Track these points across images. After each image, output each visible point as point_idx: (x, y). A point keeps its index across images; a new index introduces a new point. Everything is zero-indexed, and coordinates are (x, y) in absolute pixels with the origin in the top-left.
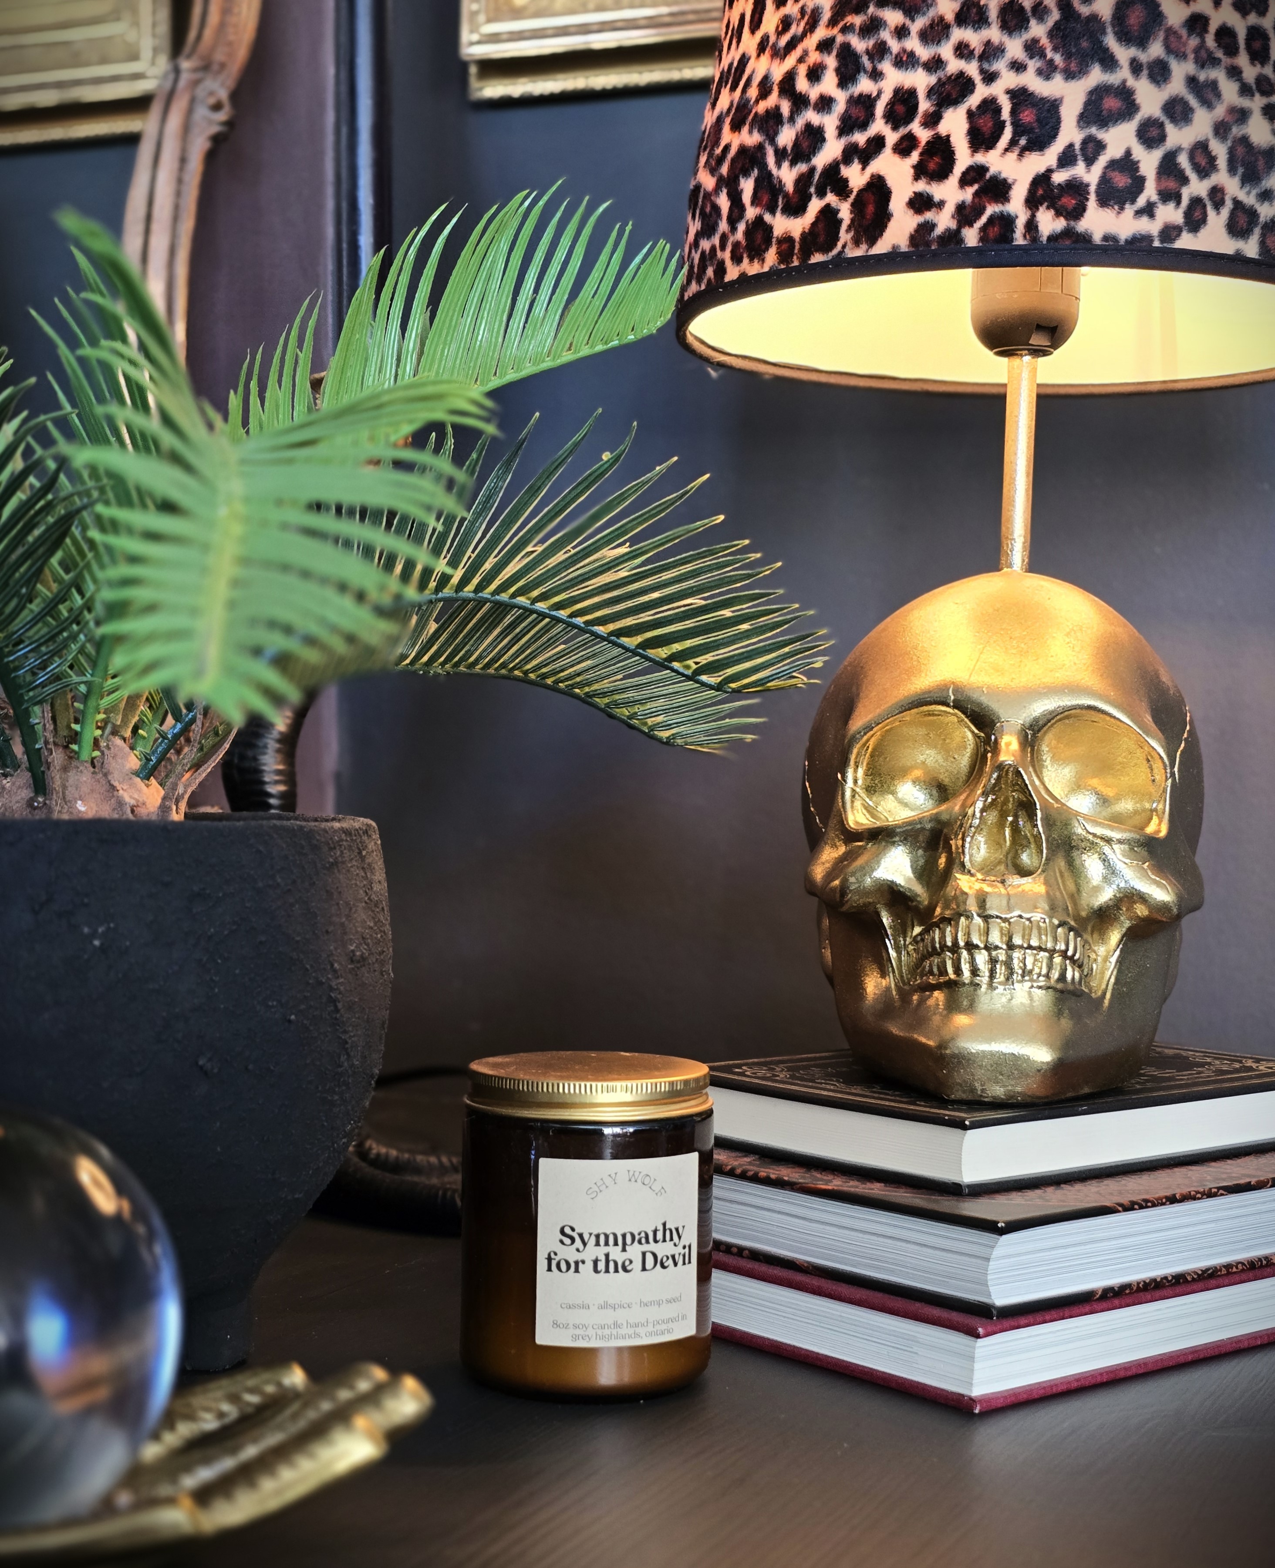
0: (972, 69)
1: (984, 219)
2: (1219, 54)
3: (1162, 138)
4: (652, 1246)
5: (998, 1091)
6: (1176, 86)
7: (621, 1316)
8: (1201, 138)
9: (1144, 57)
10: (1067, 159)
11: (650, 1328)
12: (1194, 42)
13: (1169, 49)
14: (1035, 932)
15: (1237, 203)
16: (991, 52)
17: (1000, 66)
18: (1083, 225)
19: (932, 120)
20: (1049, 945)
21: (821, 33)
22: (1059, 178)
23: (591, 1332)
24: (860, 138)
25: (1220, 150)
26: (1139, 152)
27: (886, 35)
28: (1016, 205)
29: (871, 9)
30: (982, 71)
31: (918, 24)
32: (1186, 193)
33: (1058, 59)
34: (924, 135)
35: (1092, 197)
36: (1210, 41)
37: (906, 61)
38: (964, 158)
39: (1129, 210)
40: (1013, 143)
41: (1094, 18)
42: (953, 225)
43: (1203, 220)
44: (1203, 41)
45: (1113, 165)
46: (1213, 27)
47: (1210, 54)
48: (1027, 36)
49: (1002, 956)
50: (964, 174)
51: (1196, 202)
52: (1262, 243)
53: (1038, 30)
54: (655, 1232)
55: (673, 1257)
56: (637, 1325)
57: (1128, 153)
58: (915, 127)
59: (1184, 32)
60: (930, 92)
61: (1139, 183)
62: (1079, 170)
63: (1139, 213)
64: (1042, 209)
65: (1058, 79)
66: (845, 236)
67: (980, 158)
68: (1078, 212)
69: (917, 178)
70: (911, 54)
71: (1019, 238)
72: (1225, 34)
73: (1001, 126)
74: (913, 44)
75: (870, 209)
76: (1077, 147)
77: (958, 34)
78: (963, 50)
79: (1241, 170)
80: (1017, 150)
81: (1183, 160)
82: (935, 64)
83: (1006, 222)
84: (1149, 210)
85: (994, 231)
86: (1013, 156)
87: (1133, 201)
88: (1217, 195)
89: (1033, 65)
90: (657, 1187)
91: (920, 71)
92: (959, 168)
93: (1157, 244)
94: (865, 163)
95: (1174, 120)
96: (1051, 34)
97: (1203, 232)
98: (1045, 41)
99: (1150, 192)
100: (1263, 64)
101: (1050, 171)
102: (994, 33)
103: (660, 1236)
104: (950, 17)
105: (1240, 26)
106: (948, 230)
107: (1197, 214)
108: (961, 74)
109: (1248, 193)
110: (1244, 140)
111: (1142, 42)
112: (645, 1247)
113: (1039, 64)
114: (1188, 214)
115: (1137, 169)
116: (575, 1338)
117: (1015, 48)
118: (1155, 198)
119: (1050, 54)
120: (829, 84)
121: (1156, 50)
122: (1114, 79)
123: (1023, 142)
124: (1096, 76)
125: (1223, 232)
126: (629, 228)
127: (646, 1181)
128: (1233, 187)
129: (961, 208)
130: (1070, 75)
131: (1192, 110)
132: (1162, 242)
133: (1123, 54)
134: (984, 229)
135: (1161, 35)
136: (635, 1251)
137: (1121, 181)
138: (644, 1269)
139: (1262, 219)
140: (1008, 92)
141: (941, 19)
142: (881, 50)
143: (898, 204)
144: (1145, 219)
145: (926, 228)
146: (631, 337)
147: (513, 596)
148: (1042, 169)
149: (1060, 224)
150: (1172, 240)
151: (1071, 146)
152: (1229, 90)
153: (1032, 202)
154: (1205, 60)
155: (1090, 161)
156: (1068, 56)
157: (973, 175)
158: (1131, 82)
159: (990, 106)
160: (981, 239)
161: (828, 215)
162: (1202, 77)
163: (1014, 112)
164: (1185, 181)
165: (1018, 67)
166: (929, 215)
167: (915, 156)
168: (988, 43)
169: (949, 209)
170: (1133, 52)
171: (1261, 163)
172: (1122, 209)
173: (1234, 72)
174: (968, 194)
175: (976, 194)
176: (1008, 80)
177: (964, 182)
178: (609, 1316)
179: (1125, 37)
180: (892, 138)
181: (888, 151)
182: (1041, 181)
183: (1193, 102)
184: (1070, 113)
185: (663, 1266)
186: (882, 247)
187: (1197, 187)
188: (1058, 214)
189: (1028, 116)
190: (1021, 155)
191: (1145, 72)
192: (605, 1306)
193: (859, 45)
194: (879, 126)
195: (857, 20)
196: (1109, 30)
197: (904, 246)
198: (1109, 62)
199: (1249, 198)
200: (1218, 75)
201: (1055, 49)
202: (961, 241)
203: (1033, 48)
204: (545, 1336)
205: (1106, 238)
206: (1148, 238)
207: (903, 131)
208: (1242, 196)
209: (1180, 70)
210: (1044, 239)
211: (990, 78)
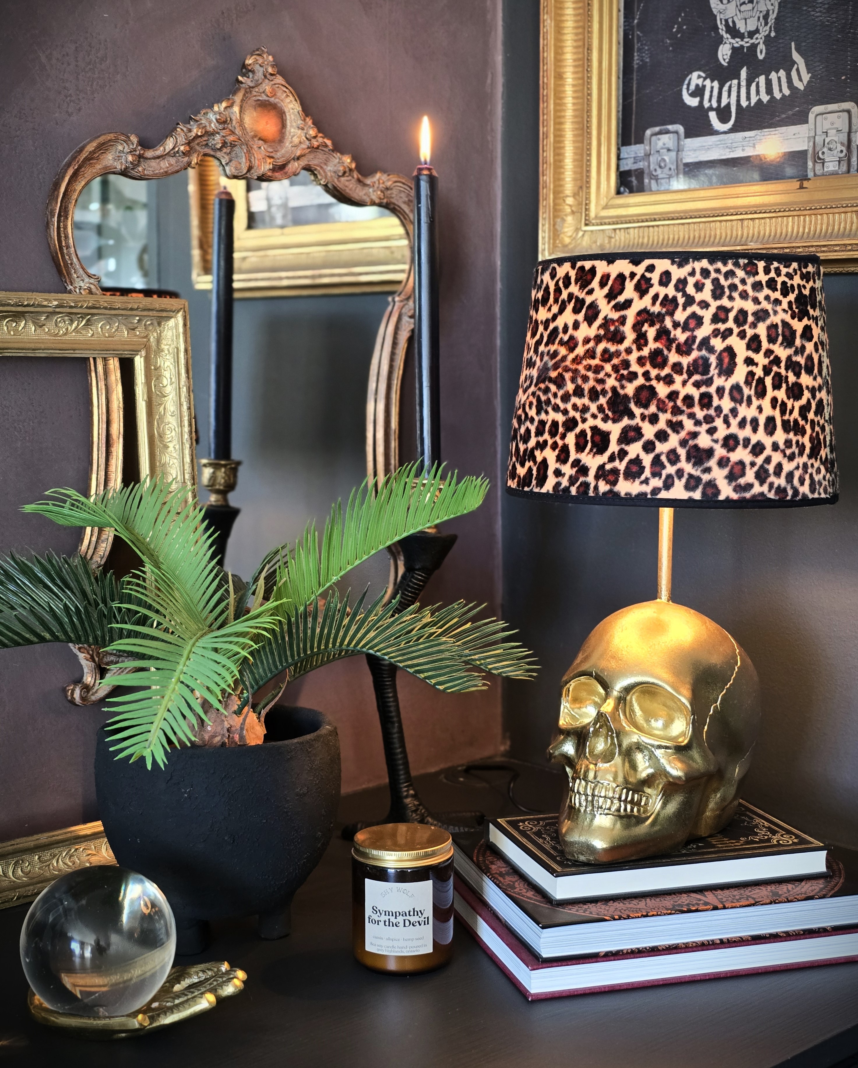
0: (577, 416)
1: (578, 483)
2: (684, 408)
3: (654, 449)
4: (408, 917)
5: (582, 858)
6: (662, 424)
7: (396, 944)
8: (673, 447)
9: (647, 412)
10: (612, 459)
11: (408, 949)
12: (671, 404)
13: (659, 409)
14: (604, 790)
15: (691, 476)
16: (585, 409)
17: (588, 415)
18: (617, 488)
19: (563, 437)
20: (611, 795)
21: (532, 389)
22: (608, 467)
23: (383, 948)
24: (541, 439)
25: (682, 452)
26: (643, 455)
27: (550, 395)
28: (590, 478)
29: (547, 383)
30: (581, 417)
31: (560, 393)
32: (664, 473)
33: (610, 414)
34: (560, 443)
35: (621, 476)
36: (679, 403)
37: (556, 408)
38: (573, 455)
39: (637, 481)
40: (591, 450)
41: (626, 396)
42: (568, 485)
43: (673, 484)
44: (675, 403)
45: (631, 461)
46: (681, 396)
47: (678, 408)
48: (598, 403)
49: (590, 798)
50: (573, 462)
51: (669, 476)
52: (704, 494)
53: (603, 400)
54: (409, 912)
55: (419, 922)
56: (402, 948)
57: (638, 456)
58: (557, 438)
59: (667, 401)
60: (564, 424)
61: (642, 469)
62: (617, 463)
63: (642, 483)
64: (601, 480)
65: (610, 422)
66: (534, 482)
67: (579, 456)
68: (615, 483)
69: (557, 462)
70: (558, 405)
71: (591, 493)
72: (688, 400)
73: (587, 442)
74: (558, 401)
75: (542, 472)
76: (616, 453)
77: (574, 400)
78: (575, 407)
79: (693, 460)
80: (592, 454)
81: (663, 458)
82: (565, 412)
83: (586, 485)
84: (646, 481)
85: (582, 489)
86: (591, 456)
87: (639, 478)
88: (680, 473)
89: (600, 416)
90: (410, 894)
91: (560, 414)
92: (571, 460)
93: (649, 496)
94: (542, 451)
95: (660, 441)
96: (608, 403)
97: (672, 490)
98: (605, 406)
99: (647, 473)
100: (708, 409)
101: (604, 464)
102: (586, 401)
103: (412, 913)
104: (571, 392)
105: (695, 393)
106: (566, 487)
107: (670, 481)
108: (574, 417)
109: (697, 470)
110: (696, 446)
111: (646, 406)
112: (405, 918)
113: (602, 416)
114: (665, 482)
115: (642, 463)
116: (378, 950)
117: (593, 408)
118: (649, 475)
119: (607, 411)
120: (532, 412)
121: (653, 409)
122: (633, 423)
123: (595, 450)
124: (626, 421)
125: (683, 489)
126: (456, 471)
127: (405, 891)
128: (688, 468)
129: (571, 477)
130: (615, 421)
131: (669, 435)
132: (652, 495)
133: (637, 411)
134: (578, 488)
135: (655, 402)
136: (400, 919)
137: (635, 469)
138: (405, 926)
139: (704, 481)
140: (590, 427)
141: (568, 392)
142: (548, 402)
143: (550, 472)
144: (644, 485)
145: (558, 484)
147: (368, 649)
148: (602, 463)
149: (607, 488)
150: (657, 494)
151: (614, 452)
152: (689, 425)
153: (597, 477)
154: (676, 411)
155: (621, 460)
156: (614, 412)
157: (577, 463)
158: (641, 424)
159: (583, 433)
160: (577, 492)
161: (530, 469)
162: (674, 419)
163: (592, 437)
164: (664, 467)
165: (594, 416)
166: (560, 479)
167: (557, 451)
168: (584, 405)
169: (567, 477)
170: (642, 410)
171: (704, 456)
172: (634, 481)
173: (692, 416)
174: (573, 472)
175: (576, 472)
176: (591, 422)
177: (573, 466)
178: (390, 943)
179: (639, 403)
180: (550, 442)
181: (548, 447)
182: (601, 467)
183: (669, 431)
184: (614, 438)
185: (413, 925)
186: (544, 490)
187: (670, 469)
188: (607, 483)
189: (597, 438)
190: (594, 456)
191: (647, 419)
192: (389, 939)
193: (543, 398)
194: (546, 436)
195: (542, 386)
196: (632, 401)
197: (551, 492)
198: (632, 416)
199: (696, 472)
200: (683, 418)
201: (609, 410)
202: (570, 492)
203: (601, 409)
204: (368, 948)
205: (626, 494)
206: (645, 494)
207: (554, 440)
208: (693, 472)
209: (664, 418)
210: (601, 494)
211: (584, 420)
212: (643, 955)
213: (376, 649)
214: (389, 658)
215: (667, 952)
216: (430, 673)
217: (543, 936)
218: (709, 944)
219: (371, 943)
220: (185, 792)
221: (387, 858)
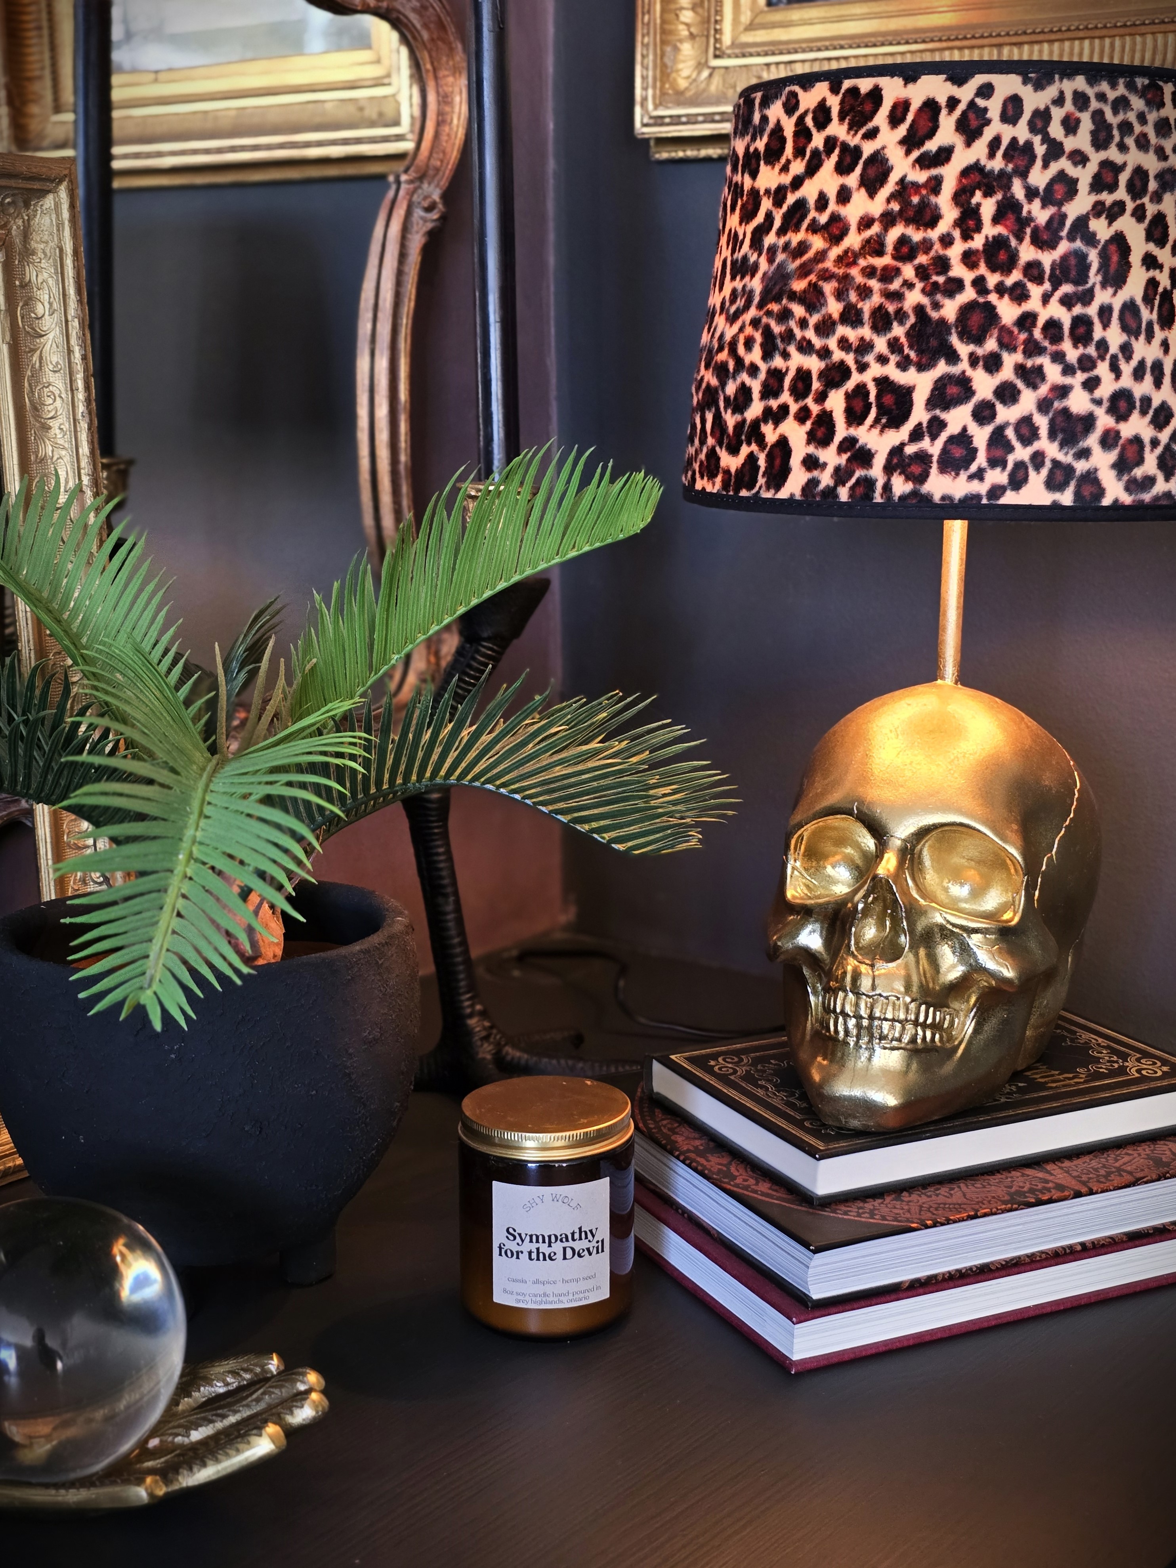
0: (850, 359)
1: (853, 480)
2: (1046, 344)
3: (994, 416)
4: (571, 1243)
5: (855, 1123)
6: (1007, 373)
7: (548, 1289)
8: (1025, 413)
9: (980, 352)
10: (916, 435)
11: (571, 1297)
12: (1023, 336)
13: (1001, 344)
14: (890, 1008)
15: (1056, 463)
16: (865, 347)
17: (870, 358)
18: (926, 488)
19: (821, 398)
20: (902, 1016)
21: (753, 312)
22: (910, 450)
23: (527, 1298)
24: (774, 404)
25: (1042, 422)
26: (973, 428)
27: (792, 324)
28: (877, 471)
29: (784, 301)
30: (857, 362)
31: (814, 319)
32: (1011, 459)
33: (913, 355)
34: (815, 409)
35: (935, 466)
36: (1037, 334)
37: (806, 347)
38: (841, 431)
39: (963, 475)
40: (877, 421)
41: (942, 321)
42: (831, 483)
43: (1025, 480)
44: (1031, 334)
45: (951, 439)
46: (1041, 322)
47: (1036, 344)
48: (890, 336)
49: (865, 1023)
50: (841, 443)
51: (1020, 465)
52: (1077, 494)
53: (898, 331)
54: (573, 1234)
55: (588, 1249)
56: (560, 1295)
57: (965, 429)
58: (809, 401)
59: (1016, 330)
60: (822, 375)
61: (972, 453)
62: (925, 444)
63: (971, 477)
64: (895, 475)
65: (912, 370)
66: (761, 480)
67: (853, 432)
68: (922, 478)
69: (809, 442)
70: (809, 342)
71: (878, 498)
72: (1053, 328)
73: (868, 407)
74: (810, 334)
75: (778, 462)
76: (925, 425)
77: (842, 330)
78: (844, 344)
79: (1060, 436)
80: (879, 427)
81: (1010, 433)
82: (824, 353)
83: (868, 483)
84: (979, 475)
85: (860, 491)
86: (876, 431)
87: (967, 468)
88: (1038, 459)
89: (894, 359)
90: (574, 1204)
91: (814, 357)
92: (838, 438)
93: (984, 501)
94: (776, 424)
95: (1004, 402)
96: (908, 334)
97: (1024, 490)
98: (903, 340)
99: (981, 460)
100: (1085, 346)
101: (903, 445)
102: (866, 332)
103: (577, 1236)
104: (836, 316)
105: (1065, 317)
106: (828, 486)
107: (1020, 474)
108: (842, 362)
109: (1066, 454)
110: (1066, 411)
111: (979, 341)
112: (565, 1244)
113: (898, 358)
114: (1012, 476)
115: (971, 442)
116: (518, 1301)
117: (881, 344)
118: (984, 464)
119: (906, 350)
120: (755, 356)
121: (991, 344)
122: (955, 370)
123: (884, 421)
124: (942, 368)
125: (1042, 487)
126: (610, 465)
127: (566, 1200)
128: (1052, 450)
129: (837, 469)
130: (922, 368)
131: (1019, 392)
132: (989, 499)
133: (963, 350)
134: (852, 488)
135: (995, 333)
136: (558, 1247)
137: (958, 452)
138: (565, 1258)
139: (1078, 473)
140: (875, 380)
141: (830, 316)
142: (788, 336)
143: (796, 461)
144: (976, 482)
145: (813, 483)
146: (621, 536)
147: (484, 783)
148: (897, 443)
149: (909, 487)
150: (998, 498)
151: (920, 424)
152: (1053, 373)
153: (889, 469)
154: (1033, 349)
155: (934, 437)
156: (920, 352)
157: (849, 444)
158: (969, 372)
159: (861, 389)
160: (851, 496)
161: (752, 459)
162: (1029, 364)
163: (878, 397)
164: (1011, 449)
165: (882, 360)
166: (816, 473)
167: (808, 425)
168: (862, 339)
169: (830, 470)
170: (971, 348)
171: (1079, 428)
172: (957, 474)
173: (1058, 357)
174: (843, 459)
175: (849, 460)
176: (875, 370)
177: (841, 449)
178: (540, 1289)
179: (967, 336)
180: (794, 408)
181: (791, 417)
182: (897, 451)
183: (1020, 384)
184: (920, 398)
185: (580, 1256)
186: (783, 494)
187: (1022, 453)
188: (908, 478)
189: (888, 400)
190: (882, 431)
191: (981, 363)
192: (537, 1282)
193: (777, 329)
194: (785, 397)
195: (775, 307)
196: (953, 331)
197: (798, 496)
198: (953, 357)
199: (1066, 458)
200: (1044, 361)
201: (911, 347)
202: (837, 496)
203: (894, 345)
204: (499, 1297)
205: (943, 498)
206: (978, 497)
207: (801, 404)
208: (1061, 457)
209: (1010, 360)
210: (896, 499)
211: (863, 367)
212: (968, 1281)
213: (498, 783)
214: (524, 798)
215: (1004, 1272)
216: (602, 823)
217: (813, 1264)
218: (1065, 1254)
219: (505, 1291)
220: (171, 1051)
221: (529, 1144)
